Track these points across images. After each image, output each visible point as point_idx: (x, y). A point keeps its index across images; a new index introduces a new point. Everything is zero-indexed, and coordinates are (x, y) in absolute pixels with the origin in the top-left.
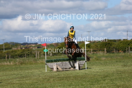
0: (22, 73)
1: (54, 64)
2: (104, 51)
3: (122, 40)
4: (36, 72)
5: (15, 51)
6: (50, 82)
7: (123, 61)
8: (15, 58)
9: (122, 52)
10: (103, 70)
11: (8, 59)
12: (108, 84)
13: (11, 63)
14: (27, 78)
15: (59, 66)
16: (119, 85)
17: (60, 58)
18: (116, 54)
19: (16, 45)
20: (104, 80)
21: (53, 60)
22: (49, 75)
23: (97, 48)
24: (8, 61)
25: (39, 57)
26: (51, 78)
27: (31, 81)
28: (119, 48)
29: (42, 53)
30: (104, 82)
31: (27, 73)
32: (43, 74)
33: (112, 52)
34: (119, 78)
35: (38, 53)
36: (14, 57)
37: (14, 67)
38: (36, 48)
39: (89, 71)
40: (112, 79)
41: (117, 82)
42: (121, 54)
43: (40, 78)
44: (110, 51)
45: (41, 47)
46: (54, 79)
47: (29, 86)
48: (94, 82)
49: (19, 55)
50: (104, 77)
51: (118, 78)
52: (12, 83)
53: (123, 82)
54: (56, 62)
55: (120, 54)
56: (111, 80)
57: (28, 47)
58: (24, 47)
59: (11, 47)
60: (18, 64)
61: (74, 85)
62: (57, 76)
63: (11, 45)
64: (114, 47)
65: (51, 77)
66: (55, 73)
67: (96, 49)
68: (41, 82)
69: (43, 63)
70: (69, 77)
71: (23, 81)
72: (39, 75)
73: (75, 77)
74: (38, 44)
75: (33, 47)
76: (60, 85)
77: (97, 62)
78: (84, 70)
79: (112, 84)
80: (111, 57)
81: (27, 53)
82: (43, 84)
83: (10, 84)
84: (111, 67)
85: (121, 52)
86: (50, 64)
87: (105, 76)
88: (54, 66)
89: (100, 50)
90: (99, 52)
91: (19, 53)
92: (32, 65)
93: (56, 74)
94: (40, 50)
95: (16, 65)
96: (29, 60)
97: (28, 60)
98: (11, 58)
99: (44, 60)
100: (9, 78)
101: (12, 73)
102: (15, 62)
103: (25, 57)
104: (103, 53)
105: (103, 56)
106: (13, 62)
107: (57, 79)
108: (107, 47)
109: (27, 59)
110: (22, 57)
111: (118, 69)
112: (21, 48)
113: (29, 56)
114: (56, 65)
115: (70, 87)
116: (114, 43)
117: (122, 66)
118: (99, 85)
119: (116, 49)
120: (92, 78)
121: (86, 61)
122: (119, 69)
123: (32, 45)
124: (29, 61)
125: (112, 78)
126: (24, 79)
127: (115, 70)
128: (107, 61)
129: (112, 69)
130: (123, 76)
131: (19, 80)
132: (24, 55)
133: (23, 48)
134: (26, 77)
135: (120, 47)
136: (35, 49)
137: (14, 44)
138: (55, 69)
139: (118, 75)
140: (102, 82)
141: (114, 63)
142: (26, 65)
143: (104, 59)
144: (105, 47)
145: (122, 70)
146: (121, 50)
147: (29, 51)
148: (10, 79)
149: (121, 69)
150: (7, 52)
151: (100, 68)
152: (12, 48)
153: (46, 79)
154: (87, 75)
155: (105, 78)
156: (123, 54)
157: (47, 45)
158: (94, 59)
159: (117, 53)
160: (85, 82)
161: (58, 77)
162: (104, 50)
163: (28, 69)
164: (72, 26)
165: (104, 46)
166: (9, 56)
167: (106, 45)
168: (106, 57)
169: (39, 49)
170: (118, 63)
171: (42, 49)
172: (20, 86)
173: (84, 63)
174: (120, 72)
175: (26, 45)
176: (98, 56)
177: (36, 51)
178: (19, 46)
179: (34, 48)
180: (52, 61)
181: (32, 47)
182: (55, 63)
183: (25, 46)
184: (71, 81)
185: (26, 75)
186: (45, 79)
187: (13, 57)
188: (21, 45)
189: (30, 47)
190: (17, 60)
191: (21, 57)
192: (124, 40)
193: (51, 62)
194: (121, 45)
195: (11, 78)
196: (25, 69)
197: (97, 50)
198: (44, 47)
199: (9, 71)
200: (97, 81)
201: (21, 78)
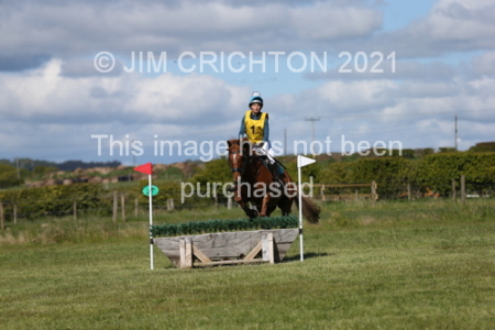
0: (62, 275)
1: (183, 241)
2: (368, 190)
3: (437, 150)
4: (115, 269)
5: (36, 193)
6: (168, 310)
7: (441, 231)
8: (36, 217)
9: (435, 197)
10: (363, 265)
11: (10, 224)
12: (385, 317)
13: (21, 239)
14: (81, 292)
15: (200, 247)
16: (425, 319)
17: (204, 217)
18: (414, 204)
19: (39, 168)
20: (370, 302)
21: (179, 225)
22: (164, 281)
23: (344, 183)
24: (8, 229)
25: (126, 214)
26: (171, 294)
27: (94, 305)
28: (423, 181)
29: (136, 201)
30: (368, 308)
31: (81, 274)
32: (138, 278)
33: (399, 195)
34: (424, 293)
35: (123, 200)
36: (32, 215)
37: (31, 251)
38: (115, 181)
39: (313, 267)
40: (397, 298)
41: (416, 308)
42: (433, 203)
43: (130, 292)
44: (391, 193)
45: (132, 178)
46: (182, 296)
47: (85, 325)
48: (330, 308)
49: (50, 207)
50: (369, 291)
51: (419, 293)
52: (22, 314)
53: (438, 310)
54: (190, 233)
55: (430, 204)
56: (396, 300)
57: (83, 178)
58: (70, 178)
59: (19, 177)
60: (44, 242)
61: (255, 321)
62: (193, 285)
63: (18, 170)
64: (406, 178)
65: (169, 291)
66: (183, 276)
67: (341, 186)
68: (132, 308)
69: (138, 237)
70: (239, 290)
71: (66, 303)
72: (125, 283)
73: (262, 291)
74: (120, 167)
75: (103, 177)
76: (205, 318)
77: (342, 232)
78: (295, 262)
79: (399, 314)
80: (396, 215)
81: (81, 198)
82: (140, 316)
83: (14, 316)
84: (394, 253)
85: (432, 196)
86: (165, 242)
87: (374, 287)
88: (183, 247)
89: (353, 190)
90: (351, 196)
91: (49, 200)
92: (100, 247)
93: (190, 277)
94: (129, 188)
95: (37, 243)
96: (86, 225)
97: (82, 225)
98: (21, 220)
99: (144, 225)
100: (13, 295)
101: (24, 277)
102: (34, 235)
103: (72, 213)
104: (366, 198)
105: (366, 212)
106: (27, 232)
107: (193, 298)
108: (382, 177)
109: (80, 221)
110: (63, 215)
111: (421, 259)
112: (59, 183)
113: (90, 209)
114: (189, 245)
115: (243, 326)
116: (407, 160)
117: (436, 247)
118: (350, 321)
119: (413, 185)
120: (323, 292)
121: (301, 231)
122: (426, 259)
123: (98, 169)
124: (89, 228)
125: (397, 293)
126: (70, 298)
127: (409, 263)
128: (381, 231)
129: (397, 261)
130: (442, 287)
131: (49, 299)
132: (70, 206)
133: (67, 182)
134: (76, 289)
135: (430, 175)
136: (110, 184)
137: (32, 164)
138: (185, 262)
139: (420, 283)
140: (360, 307)
141: (406, 236)
142: (76, 245)
143: (368, 220)
144: (372, 178)
145: (435, 264)
146: (431, 189)
147: (86, 194)
148: (15, 299)
149: (431, 258)
150: (6, 195)
151: (355, 256)
152: (23, 182)
153: (152, 296)
154: (305, 281)
155: (373, 295)
156: (442, 204)
157: (154, 169)
158: (330, 220)
159: (417, 200)
160: (298, 307)
161: (198, 292)
162: (369, 188)
163: (83, 258)
164: (256, 95)
165: (370, 174)
166: (12, 211)
167: (375, 171)
168: (378, 214)
169: (125, 184)
170: (422, 238)
171: (139, 183)
172: (53, 324)
173: (293, 239)
174: (427, 269)
175: (78, 169)
176: (347, 210)
177: (115, 193)
178: (52, 175)
179: (106, 181)
180: (173, 231)
181: (97, 179)
182: (187, 238)
183: (72, 174)
184: (246, 303)
185: (76, 284)
186: (147, 297)
187: (28, 217)
188: (56, 171)
189: (93, 176)
190: (43, 225)
191: (58, 215)
192: (444, 150)
193: (170, 235)
194: (433, 170)
195: (19, 293)
196: (73, 261)
197: (343, 188)
198: (143, 179)
199: (13, 268)
200: (344, 305)
201: (57, 292)
